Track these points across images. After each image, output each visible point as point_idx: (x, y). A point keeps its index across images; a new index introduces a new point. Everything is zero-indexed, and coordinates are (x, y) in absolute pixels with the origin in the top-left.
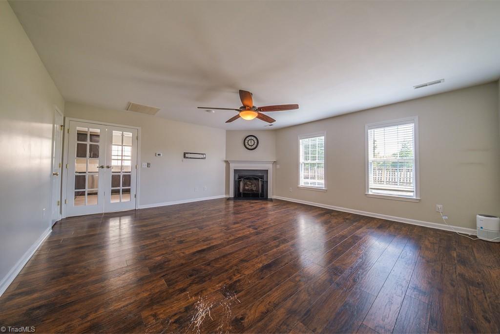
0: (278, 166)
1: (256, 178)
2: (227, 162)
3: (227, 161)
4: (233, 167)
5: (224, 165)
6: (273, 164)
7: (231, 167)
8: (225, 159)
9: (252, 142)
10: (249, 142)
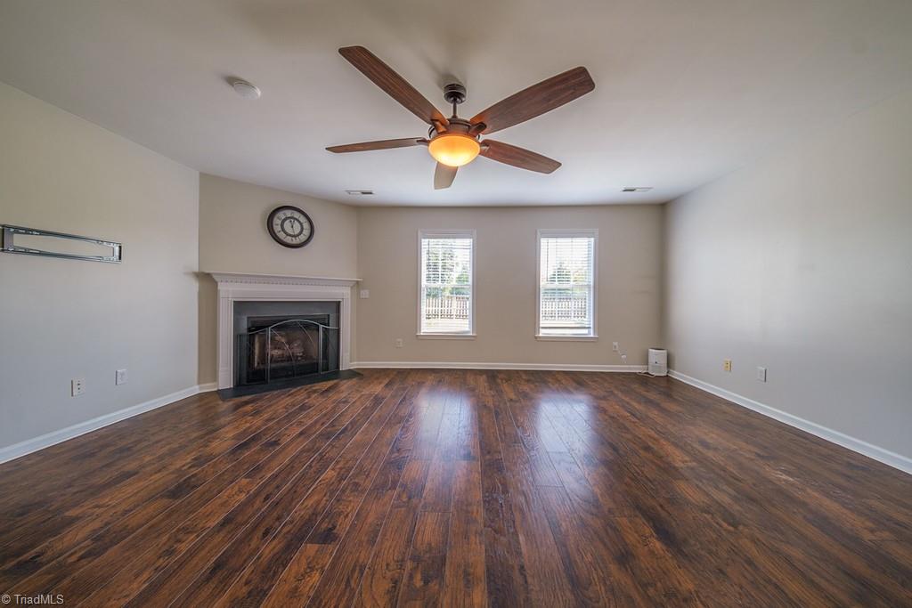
0: (365, 293)
1: (309, 326)
2: (206, 279)
3: (208, 276)
4: (229, 292)
5: (194, 286)
6: (352, 288)
7: (222, 294)
8: (197, 270)
9: (297, 225)
10: (287, 225)
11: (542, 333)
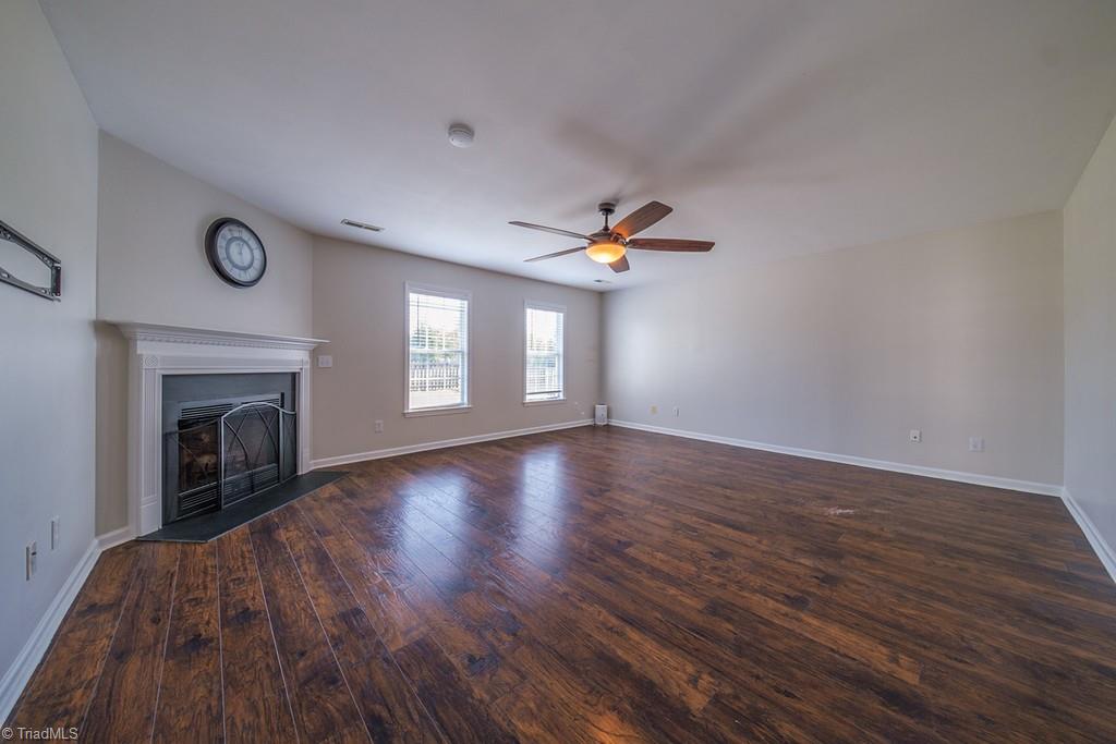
3: (117, 328)
6: (311, 352)
8: (94, 318)
9: (246, 250)
10: (234, 248)
11: (529, 398)
